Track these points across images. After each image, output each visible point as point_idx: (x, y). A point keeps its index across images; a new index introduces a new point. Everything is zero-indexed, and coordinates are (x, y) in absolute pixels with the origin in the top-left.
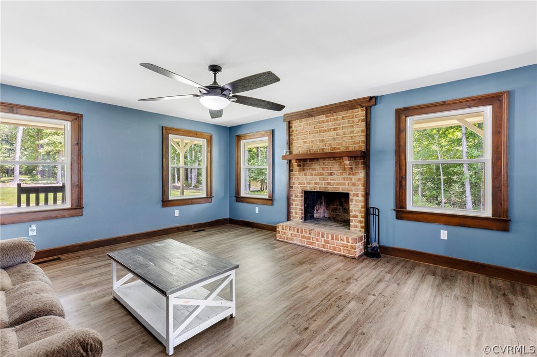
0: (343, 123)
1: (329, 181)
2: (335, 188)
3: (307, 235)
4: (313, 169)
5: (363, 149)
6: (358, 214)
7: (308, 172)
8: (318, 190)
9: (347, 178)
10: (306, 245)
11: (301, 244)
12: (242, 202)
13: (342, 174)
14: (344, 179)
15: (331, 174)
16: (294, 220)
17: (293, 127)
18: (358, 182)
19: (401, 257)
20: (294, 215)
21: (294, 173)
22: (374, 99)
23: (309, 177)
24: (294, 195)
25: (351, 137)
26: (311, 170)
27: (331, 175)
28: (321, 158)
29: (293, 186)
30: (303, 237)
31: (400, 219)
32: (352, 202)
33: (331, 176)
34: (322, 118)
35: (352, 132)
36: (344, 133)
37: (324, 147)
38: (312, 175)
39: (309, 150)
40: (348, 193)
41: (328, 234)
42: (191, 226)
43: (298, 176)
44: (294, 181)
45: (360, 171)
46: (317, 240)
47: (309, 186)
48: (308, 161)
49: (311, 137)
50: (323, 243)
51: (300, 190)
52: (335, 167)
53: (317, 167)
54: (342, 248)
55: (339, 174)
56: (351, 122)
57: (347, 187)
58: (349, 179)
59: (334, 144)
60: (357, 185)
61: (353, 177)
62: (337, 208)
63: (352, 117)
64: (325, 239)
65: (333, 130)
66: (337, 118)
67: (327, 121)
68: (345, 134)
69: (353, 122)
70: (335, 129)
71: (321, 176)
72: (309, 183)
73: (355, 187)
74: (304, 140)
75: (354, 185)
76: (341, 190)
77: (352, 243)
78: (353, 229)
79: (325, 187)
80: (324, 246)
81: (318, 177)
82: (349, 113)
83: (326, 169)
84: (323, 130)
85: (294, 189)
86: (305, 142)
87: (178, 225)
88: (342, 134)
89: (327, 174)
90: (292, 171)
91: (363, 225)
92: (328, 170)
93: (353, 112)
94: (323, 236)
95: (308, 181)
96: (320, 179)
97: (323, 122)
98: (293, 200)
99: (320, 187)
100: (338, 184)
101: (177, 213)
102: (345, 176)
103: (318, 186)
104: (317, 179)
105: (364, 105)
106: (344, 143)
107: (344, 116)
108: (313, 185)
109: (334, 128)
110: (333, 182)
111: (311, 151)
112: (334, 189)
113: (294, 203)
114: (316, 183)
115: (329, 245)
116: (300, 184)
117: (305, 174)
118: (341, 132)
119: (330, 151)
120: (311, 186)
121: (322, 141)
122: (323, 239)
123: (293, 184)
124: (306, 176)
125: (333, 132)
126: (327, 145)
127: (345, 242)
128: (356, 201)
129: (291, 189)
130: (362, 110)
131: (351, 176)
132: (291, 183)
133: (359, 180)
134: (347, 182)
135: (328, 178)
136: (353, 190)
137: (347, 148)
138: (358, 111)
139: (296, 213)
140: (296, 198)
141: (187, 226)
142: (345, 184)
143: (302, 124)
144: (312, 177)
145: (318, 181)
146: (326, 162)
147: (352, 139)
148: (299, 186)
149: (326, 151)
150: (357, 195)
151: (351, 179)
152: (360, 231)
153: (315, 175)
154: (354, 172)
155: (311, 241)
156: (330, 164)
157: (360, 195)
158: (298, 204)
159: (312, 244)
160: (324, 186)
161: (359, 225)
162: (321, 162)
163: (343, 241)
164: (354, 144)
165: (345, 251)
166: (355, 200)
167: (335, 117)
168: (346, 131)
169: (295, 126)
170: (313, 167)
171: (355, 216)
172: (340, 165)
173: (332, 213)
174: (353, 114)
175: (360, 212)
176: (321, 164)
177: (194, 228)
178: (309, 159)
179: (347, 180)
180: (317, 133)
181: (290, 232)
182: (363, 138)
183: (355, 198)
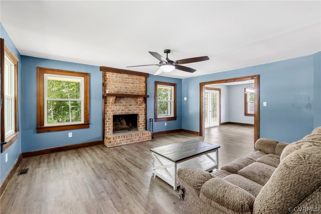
0: (136, 81)
1: (130, 109)
3: (130, 137)
4: (121, 103)
5: (144, 94)
6: (142, 123)
7: (118, 104)
8: (124, 114)
10: (129, 143)
11: (126, 144)
13: (136, 105)
14: (137, 107)
15: (131, 105)
16: (107, 134)
17: (107, 76)
20: (107, 130)
21: (107, 104)
23: (118, 107)
24: (107, 118)
25: (140, 88)
26: (119, 103)
28: (126, 97)
29: (107, 113)
30: (127, 140)
34: (126, 76)
35: (140, 86)
36: (137, 86)
37: (127, 91)
38: (120, 106)
39: (119, 92)
40: (139, 114)
41: (140, 134)
43: (111, 107)
44: (107, 109)
45: (143, 104)
46: (135, 138)
47: (118, 112)
48: (118, 98)
49: (120, 85)
50: (138, 139)
51: (112, 115)
52: (132, 101)
53: (123, 101)
54: (146, 138)
55: (134, 105)
57: (138, 111)
59: (132, 91)
61: (141, 106)
62: (117, 124)
63: (140, 79)
64: (139, 136)
65: (131, 83)
67: (129, 78)
69: (140, 82)
70: (133, 83)
72: (118, 110)
74: (115, 86)
75: (141, 110)
78: (140, 130)
80: (138, 140)
81: (124, 107)
82: (138, 77)
83: (128, 103)
84: (127, 82)
85: (107, 115)
86: (116, 87)
88: (136, 86)
89: (128, 105)
90: (106, 104)
91: (144, 127)
92: (129, 103)
93: (140, 77)
94: (138, 136)
95: (118, 109)
96: (125, 108)
97: (126, 78)
98: (107, 122)
100: (134, 110)
103: (124, 112)
104: (123, 108)
105: (145, 76)
106: (137, 91)
107: (136, 78)
108: (121, 111)
110: (132, 109)
111: (120, 92)
112: (132, 113)
113: (107, 123)
114: (122, 110)
115: (141, 139)
117: (116, 105)
118: (135, 85)
119: (130, 94)
120: (120, 112)
121: (126, 88)
122: (138, 137)
123: (107, 112)
124: (116, 107)
125: (131, 85)
126: (129, 90)
127: (148, 135)
128: (142, 117)
129: (105, 115)
130: (144, 78)
131: (139, 106)
132: (106, 111)
133: (143, 108)
134: (138, 109)
135: (129, 107)
136: (140, 112)
137: (138, 93)
138: (142, 78)
139: (109, 129)
140: (109, 120)
142: (137, 110)
143: (114, 76)
144: (120, 107)
145: (124, 109)
146: (128, 99)
147: (140, 89)
148: (112, 112)
149: (128, 93)
150: (142, 114)
151: (140, 108)
152: (143, 130)
153: (122, 106)
154: (141, 104)
155: (132, 140)
156: (130, 100)
157: (143, 114)
158: (110, 124)
159: (132, 141)
160: (127, 111)
161: (143, 127)
162: (125, 99)
163: (147, 134)
164: (141, 92)
165: (148, 139)
167: (132, 77)
168: (137, 85)
169: (109, 76)
170: (121, 101)
171: (141, 124)
172: (135, 101)
173: (115, 126)
175: (143, 121)
176: (126, 100)
178: (119, 97)
180: (123, 83)
181: (119, 140)
182: (144, 90)
183: (141, 116)
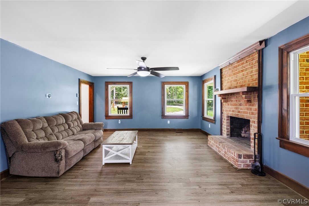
0: (247, 65)
1: (239, 110)
2: (242, 115)
4: (232, 101)
7: (230, 103)
9: (249, 108)
12: (204, 120)
16: (224, 135)
17: (223, 72)
18: (255, 112)
19: (283, 183)
20: (224, 132)
22: (264, 42)
23: (230, 106)
24: (224, 118)
25: (251, 75)
26: (231, 101)
27: (240, 105)
31: (283, 148)
32: (252, 127)
33: (240, 107)
35: (252, 72)
37: (237, 85)
40: (250, 120)
42: (176, 129)
43: (225, 106)
45: (255, 103)
48: (230, 95)
49: (231, 79)
50: (224, 153)
53: (234, 99)
54: (232, 159)
55: (245, 105)
56: (251, 64)
57: (248, 115)
58: (250, 109)
59: (242, 82)
60: (254, 114)
61: (252, 108)
63: (252, 60)
64: (225, 150)
65: (241, 72)
66: (243, 62)
68: (248, 74)
71: (235, 106)
72: (230, 111)
73: (253, 116)
76: (245, 117)
77: (236, 157)
79: (238, 114)
83: (238, 101)
84: (236, 72)
85: (223, 115)
86: (228, 82)
87: (169, 128)
88: (246, 74)
89: (238, 105)
94: (224, 148)
95: (229, 109)
97: (236, 66)
99: (235, 114)
100: (244, 112)
101: (169, 122)
102: (247, 107)
104: (234, 108)
105: (258, 48)
106: (247, 81)
107: (247, 60)
109: (242, 70)
110: (241, 110)
111: (231, 88)
113: (224, 124)
115: (226, 155)
116: (226, 111)
117: (228, 105)
118: (245, 72)
120: (231, 113)
121: (236, 81)
123: (223, 111)
125: (241, 74)
126: (239, 83)
127: (233, 156)
130: (257, 53)
133: (255, 110)
134: (249, 111)
136: (252, 118)
137: (249, 84)
138: (255, 54)
140: (224, 121)
141: (174, 129)
142: (247, 113)
143: (227, 69)
145: (234, 110)
146: (238, 96)
147: (252, 77)
153: (233, 105)
154: (253, 103)
156: (240, 97)
157: (256, 122)
163: (233, 154)
164: (253, 81)
165: (233, 162)
166: (253, 126)
167: (242, 62)
168: (248, 71)
170: (232, 99)
171: (253, 139)
174: (252, 57)
176: (236, 97)
177: (178, 131)
179: (249, 110)
180: (234, 75)
182: (257, 76)
183: (253, 124)
